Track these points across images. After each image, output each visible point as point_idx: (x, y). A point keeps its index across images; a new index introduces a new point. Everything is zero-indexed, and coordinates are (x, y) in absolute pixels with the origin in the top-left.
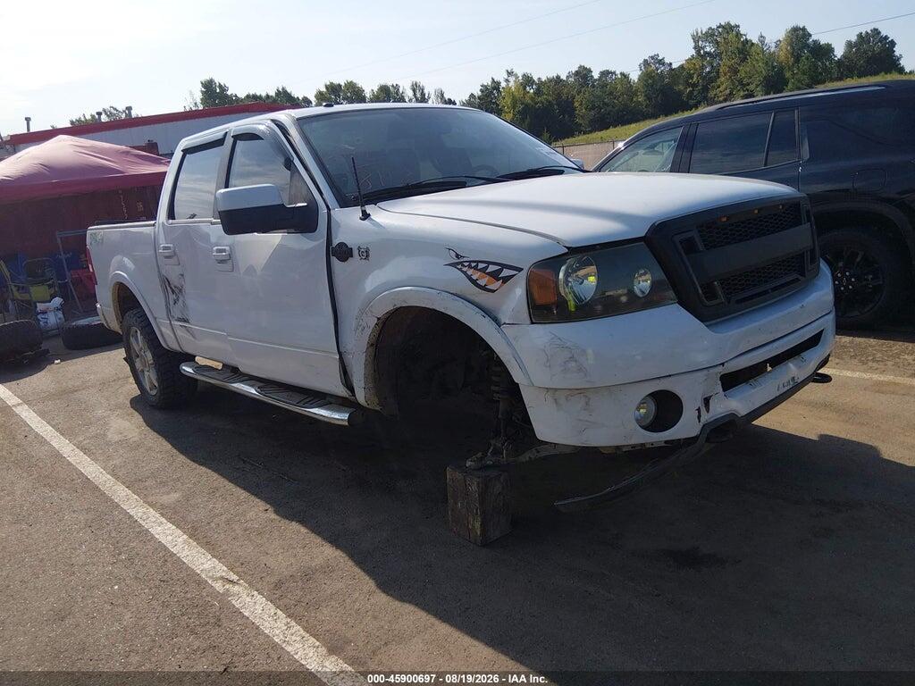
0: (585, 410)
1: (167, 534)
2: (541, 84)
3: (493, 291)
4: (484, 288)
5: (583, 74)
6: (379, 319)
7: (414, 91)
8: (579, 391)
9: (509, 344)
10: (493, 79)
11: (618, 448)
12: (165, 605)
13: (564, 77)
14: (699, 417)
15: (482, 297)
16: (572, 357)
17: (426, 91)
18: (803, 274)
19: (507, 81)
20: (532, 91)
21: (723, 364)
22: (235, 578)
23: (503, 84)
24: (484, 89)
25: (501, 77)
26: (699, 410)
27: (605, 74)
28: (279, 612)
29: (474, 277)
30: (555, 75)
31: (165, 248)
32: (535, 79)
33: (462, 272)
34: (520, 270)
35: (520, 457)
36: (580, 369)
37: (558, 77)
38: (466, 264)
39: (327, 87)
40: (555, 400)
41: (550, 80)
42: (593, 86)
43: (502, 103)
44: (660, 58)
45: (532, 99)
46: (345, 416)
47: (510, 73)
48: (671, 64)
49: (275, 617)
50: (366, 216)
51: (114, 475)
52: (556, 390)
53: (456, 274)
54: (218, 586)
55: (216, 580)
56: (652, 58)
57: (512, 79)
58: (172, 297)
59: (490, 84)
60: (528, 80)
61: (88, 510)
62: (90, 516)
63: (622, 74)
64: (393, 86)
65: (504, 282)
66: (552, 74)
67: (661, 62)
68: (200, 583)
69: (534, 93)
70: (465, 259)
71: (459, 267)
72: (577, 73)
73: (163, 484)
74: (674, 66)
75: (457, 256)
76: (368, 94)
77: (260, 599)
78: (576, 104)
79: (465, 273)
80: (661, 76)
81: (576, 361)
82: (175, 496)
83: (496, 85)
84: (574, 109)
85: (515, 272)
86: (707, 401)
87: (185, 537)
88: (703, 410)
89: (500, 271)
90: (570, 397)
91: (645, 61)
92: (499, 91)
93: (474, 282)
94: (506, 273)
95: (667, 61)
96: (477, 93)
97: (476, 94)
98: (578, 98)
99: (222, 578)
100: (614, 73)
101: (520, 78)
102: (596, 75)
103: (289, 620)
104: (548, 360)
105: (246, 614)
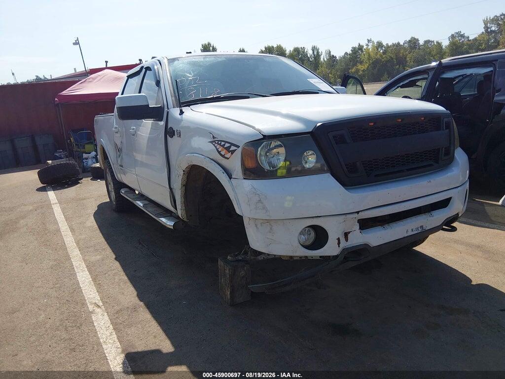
0: (270, 232)
1: (84, 277)
2: (388, 47)
3: (228, 159)
4: (223, 156)
5: (413, 42)
6: (184, 171)
7: (313, 51)
8: (267, 221)
9: (233, 190)
10: (359, 44)
11: (291, 257)
12: (62, 313)
13: (402, 43)
14: (339, 243)
15: (224, 162)
16: (260, 200)
17: (320, 51)
18: (437, 162)
19: (367, 45)
20: (382, 51)
21: (358, 212)
22: (101, 304)
23: (365, 47)
24: (354, 50)
25: (364, 43)
26: (339, 239)
27: (427, 42)
28: (111, 326)
29: (219, 150)
30: (397, 42)
31: (116, 128)
32: (384, 44)
33: (215, 146)
34: (238, 147)
35: (259, 257)
36: (264, 208)
37: (399, 43)
38: (217, 142)
39: (266, 48)
40: (256, 225)
41: (393, 45)
42: (419, 49)
43: (362, 57)
44: (462, 33)
45: (381, 56)
46: (172, 223)
47: (369, 41)
48: (468, 37)
49: (107, 328)
50: (182, 113)
51: (78, 243)
52: (256, 219)
53: (211, 147)
54: (91, 308)
55: (91, 304)
56: (457, 33)
57: (370, 44)
58: (118, 153)
59: (357, 46)
60: (380, 45)
61: (55, 260)
62: (55, 263)
63: (437, 42)
64: (301, 48)
65: (232, 154)
66: (395, 42)
67: (463, 36)
68: (84, 304)
69: (383, 53)
70: (216, 139)
71: (214, 143)
72: (410, 41)
73: (97, 250)
74: (471, 38)
75: (213, 137)
76: (288, 52)
77: (106, 318)
78: (408, 59)
79: (216, 147)
80: (463, 43)
81: (262, 203)
82: (98, 257)
83: (360, 48)
84: (407, 62)
85: (235, 148)
86: (346, 235)
87: (91, 279)
88: (343, 240)
89: (230, 147)
90: (263, 224)
91: (453, 35)
92: (362, 51)
93: (219, 152)
94: (233, 148)
95: (466, 35)
96: (349, 51)
97: (348, 53)
98: (409, 56)
99: (95, 303)
100: (433, 42)
101: (376, 44)
102: (421, 42)
103: (113, 331)
104: (249, 201)
105: (95, 324)
